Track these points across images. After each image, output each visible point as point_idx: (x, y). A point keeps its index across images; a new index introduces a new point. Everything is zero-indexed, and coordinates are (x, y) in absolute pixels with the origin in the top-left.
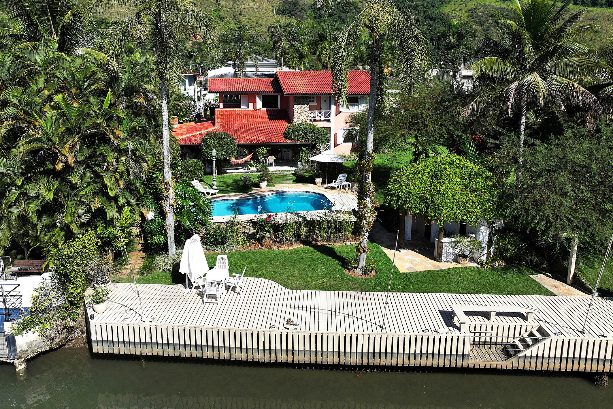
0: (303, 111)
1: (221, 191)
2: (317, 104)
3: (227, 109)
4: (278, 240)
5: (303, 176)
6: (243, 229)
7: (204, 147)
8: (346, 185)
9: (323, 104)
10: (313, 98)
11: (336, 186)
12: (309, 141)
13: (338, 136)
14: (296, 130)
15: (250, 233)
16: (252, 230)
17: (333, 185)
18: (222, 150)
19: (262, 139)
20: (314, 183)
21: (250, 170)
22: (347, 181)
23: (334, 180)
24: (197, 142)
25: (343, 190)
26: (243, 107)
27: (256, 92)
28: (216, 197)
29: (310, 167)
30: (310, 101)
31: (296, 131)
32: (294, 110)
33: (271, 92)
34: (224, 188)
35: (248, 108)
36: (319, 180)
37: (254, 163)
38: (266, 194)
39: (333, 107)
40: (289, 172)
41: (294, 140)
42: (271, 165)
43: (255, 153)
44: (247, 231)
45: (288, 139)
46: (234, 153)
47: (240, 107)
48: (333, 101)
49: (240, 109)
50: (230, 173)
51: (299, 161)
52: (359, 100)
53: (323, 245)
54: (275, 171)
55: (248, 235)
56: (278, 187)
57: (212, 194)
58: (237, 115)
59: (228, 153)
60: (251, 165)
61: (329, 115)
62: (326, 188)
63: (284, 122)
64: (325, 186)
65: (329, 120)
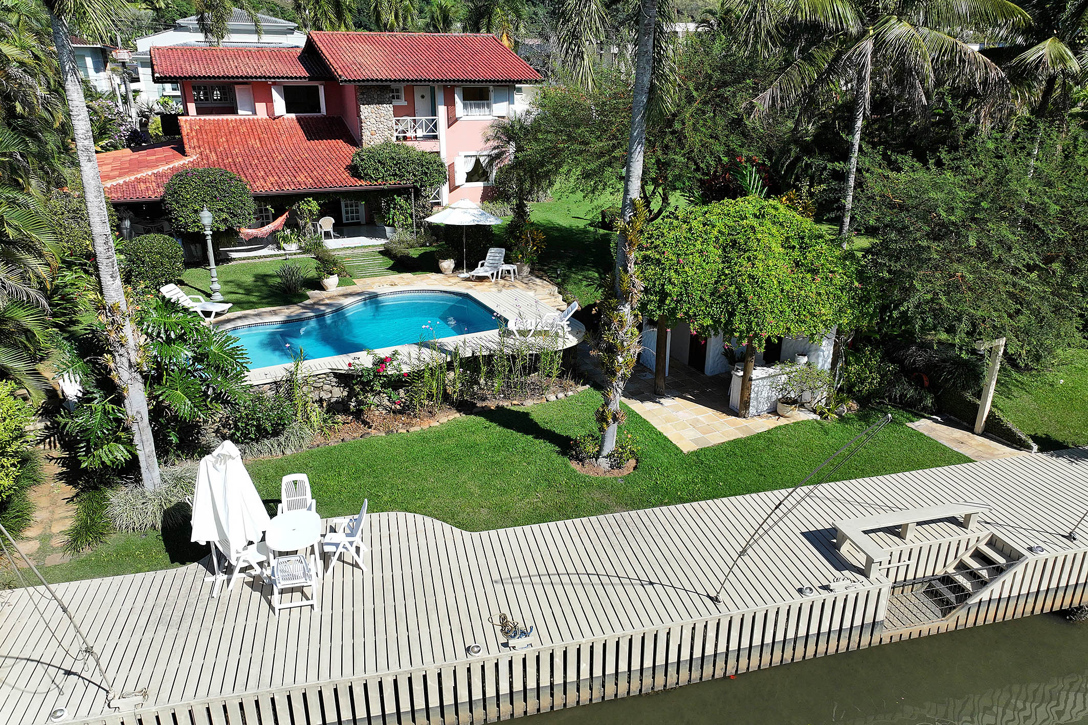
0: (382, 119)
1: (238, 304)
2: (406, 103)
3: (207, 117)
4: (398, 407)
5: (407, 258)
6: (317, 392)
7: (175, 205)
8: (509, 271)
9: (419, 104)
10: (398, 91)
11: (489, 274)
12: (408, 181)
13: (456, 168)
14: (377, 157)
15: (333, 400)
16: (339, 393)
17: (479, 271)
18: (220, 209)
19: (304, 182)
20: (438, 271)
21: (284, 250)
22: (507, 261)
23: (480, 263)
24: (154, 193)
25: (502, 282)
26: (243, 113)
27: (269, 77)
28: (229, 321)
29: (414, 235)
30: (393, 97)
31: (379, 162)
32: (362, 117)
33: (305, 78)
34: (240, 296)
35: (255, 113)
36: (448, 264)
37: (291, 234)
38: (345, 301)
39: (442, 110)
40: (371, 250)
41: (376, 181)
42: (327, 235)
43: (293, 214)
44: (325, 396)
45: (362, 178)
46: (249, 214)
47: (234, 111)
48: (440, 97)
49: (237, 117)
50: (240, 259)
51: (389, 226)
52: (492, 95)
53: (500, 409)
54: (342, 249)
55: (328, 405)
56: (364, 284)
57: (218, 314)
58: (233, 130)
59: (235, 216)
60: (286, 239)
61: (435, 126)
62: (468, 279)
63: (341, 143)
64: (462, 276)
65: (435, 137)
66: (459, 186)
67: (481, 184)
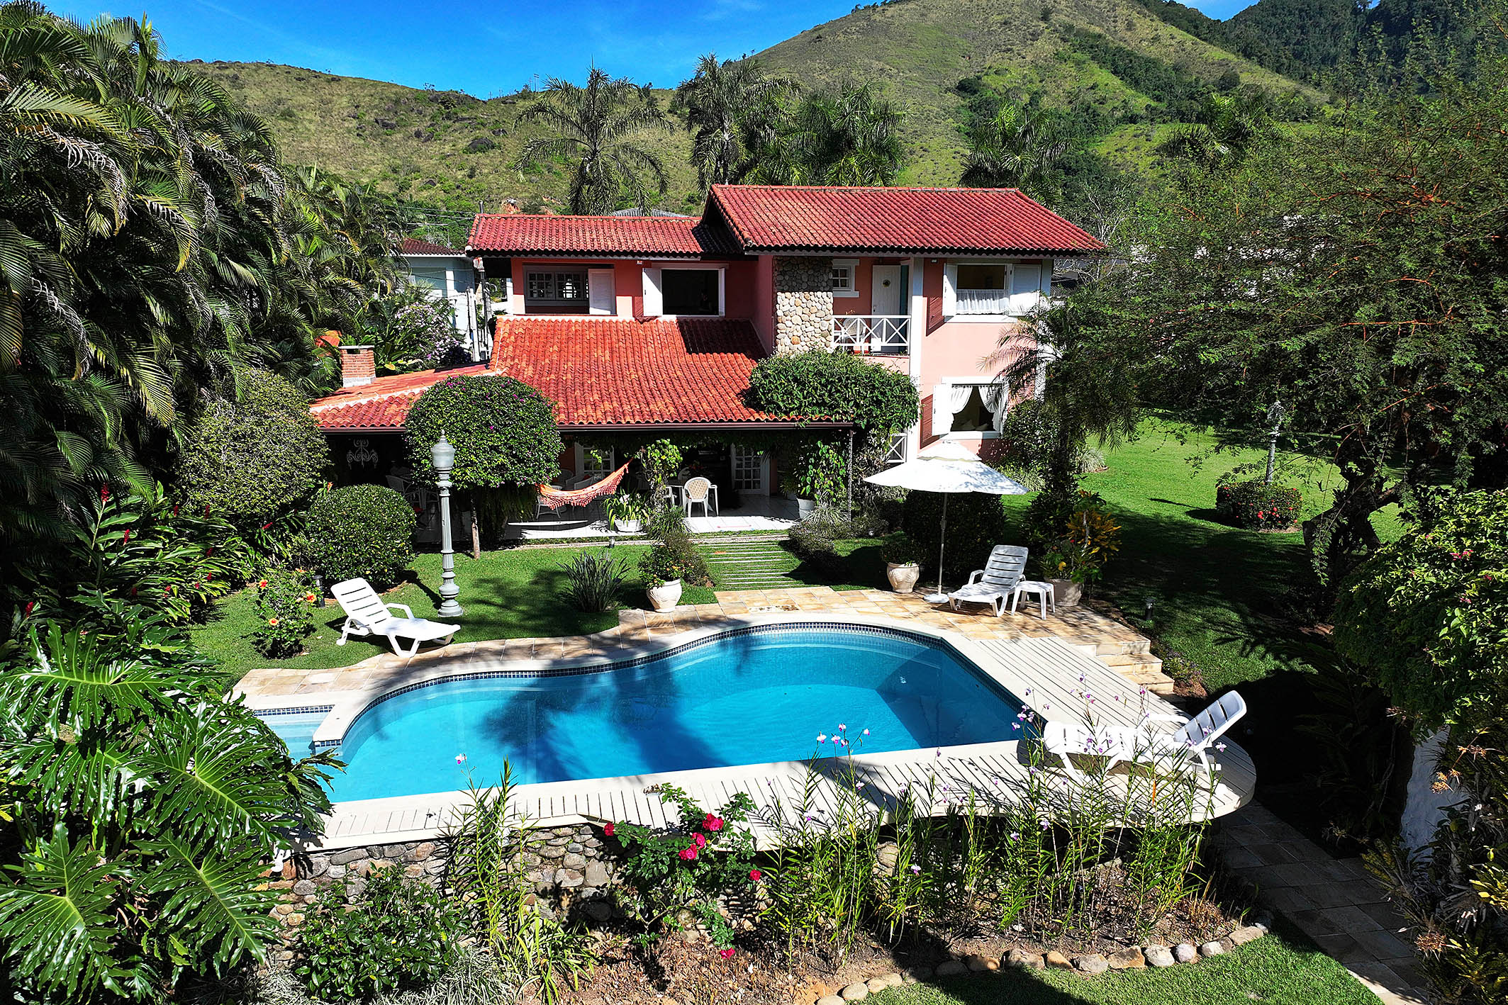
0: (813, 317)
2: (856, 295)
3: (540, 318)
5: (829, 555)
6: (549, 870)
8: (1035, 597)
9: (879, 294)
10: (844, 273)
11: (991, 599)
12: (845, 415)
13: (936, 405)
14: (795, 375)
17: (971, 592)
18: (492, 448)
19: (662, 411)
20: (885, 584)
21: (616, 530)
22: (1033, 572)
23: (974, 574)
24: (396, 419)
25: (1018, 618)
26: (597, 313)
27: (639, 254)
28: (447, 660)
29: (847, 518)
30: (836, 284)
31: (795, 380)
32: (779, 313)
33: (695, 254)
34: (493, 609)
35: (614, 313)
36: (905, 573)
37: (631, 503)
38: (677, 638)
39: (918, 304)
40: (765, 538)
41: (787, 413)
42: (697, 509)
43: (635, 465)
44: (569, 883)
45: (762, 408)
46: (548, 460)
47: (585, 311)
48: (916, 280)
49: (587, 318)
50: (538, 542)
51: (804, 497)
52: (1010, 279)
54: (715, 534)
55: (574, 906)
56: (730, 604)
57: (426, 645)
58: (578, 334)
59: (520, 461)
60: (619, 512)
61: (904, 331)
62: (945, 607)
63: (741, 358)
64: (933, 598)
65: (903, 351)
66: (937, 438)
67: (977, 436)
